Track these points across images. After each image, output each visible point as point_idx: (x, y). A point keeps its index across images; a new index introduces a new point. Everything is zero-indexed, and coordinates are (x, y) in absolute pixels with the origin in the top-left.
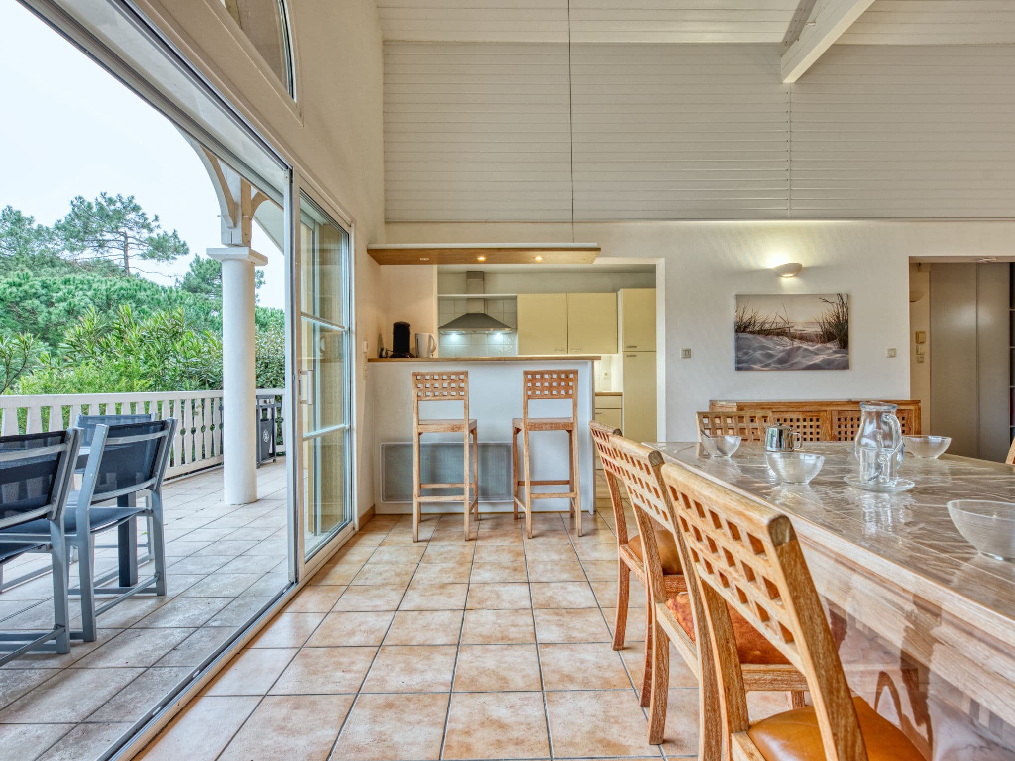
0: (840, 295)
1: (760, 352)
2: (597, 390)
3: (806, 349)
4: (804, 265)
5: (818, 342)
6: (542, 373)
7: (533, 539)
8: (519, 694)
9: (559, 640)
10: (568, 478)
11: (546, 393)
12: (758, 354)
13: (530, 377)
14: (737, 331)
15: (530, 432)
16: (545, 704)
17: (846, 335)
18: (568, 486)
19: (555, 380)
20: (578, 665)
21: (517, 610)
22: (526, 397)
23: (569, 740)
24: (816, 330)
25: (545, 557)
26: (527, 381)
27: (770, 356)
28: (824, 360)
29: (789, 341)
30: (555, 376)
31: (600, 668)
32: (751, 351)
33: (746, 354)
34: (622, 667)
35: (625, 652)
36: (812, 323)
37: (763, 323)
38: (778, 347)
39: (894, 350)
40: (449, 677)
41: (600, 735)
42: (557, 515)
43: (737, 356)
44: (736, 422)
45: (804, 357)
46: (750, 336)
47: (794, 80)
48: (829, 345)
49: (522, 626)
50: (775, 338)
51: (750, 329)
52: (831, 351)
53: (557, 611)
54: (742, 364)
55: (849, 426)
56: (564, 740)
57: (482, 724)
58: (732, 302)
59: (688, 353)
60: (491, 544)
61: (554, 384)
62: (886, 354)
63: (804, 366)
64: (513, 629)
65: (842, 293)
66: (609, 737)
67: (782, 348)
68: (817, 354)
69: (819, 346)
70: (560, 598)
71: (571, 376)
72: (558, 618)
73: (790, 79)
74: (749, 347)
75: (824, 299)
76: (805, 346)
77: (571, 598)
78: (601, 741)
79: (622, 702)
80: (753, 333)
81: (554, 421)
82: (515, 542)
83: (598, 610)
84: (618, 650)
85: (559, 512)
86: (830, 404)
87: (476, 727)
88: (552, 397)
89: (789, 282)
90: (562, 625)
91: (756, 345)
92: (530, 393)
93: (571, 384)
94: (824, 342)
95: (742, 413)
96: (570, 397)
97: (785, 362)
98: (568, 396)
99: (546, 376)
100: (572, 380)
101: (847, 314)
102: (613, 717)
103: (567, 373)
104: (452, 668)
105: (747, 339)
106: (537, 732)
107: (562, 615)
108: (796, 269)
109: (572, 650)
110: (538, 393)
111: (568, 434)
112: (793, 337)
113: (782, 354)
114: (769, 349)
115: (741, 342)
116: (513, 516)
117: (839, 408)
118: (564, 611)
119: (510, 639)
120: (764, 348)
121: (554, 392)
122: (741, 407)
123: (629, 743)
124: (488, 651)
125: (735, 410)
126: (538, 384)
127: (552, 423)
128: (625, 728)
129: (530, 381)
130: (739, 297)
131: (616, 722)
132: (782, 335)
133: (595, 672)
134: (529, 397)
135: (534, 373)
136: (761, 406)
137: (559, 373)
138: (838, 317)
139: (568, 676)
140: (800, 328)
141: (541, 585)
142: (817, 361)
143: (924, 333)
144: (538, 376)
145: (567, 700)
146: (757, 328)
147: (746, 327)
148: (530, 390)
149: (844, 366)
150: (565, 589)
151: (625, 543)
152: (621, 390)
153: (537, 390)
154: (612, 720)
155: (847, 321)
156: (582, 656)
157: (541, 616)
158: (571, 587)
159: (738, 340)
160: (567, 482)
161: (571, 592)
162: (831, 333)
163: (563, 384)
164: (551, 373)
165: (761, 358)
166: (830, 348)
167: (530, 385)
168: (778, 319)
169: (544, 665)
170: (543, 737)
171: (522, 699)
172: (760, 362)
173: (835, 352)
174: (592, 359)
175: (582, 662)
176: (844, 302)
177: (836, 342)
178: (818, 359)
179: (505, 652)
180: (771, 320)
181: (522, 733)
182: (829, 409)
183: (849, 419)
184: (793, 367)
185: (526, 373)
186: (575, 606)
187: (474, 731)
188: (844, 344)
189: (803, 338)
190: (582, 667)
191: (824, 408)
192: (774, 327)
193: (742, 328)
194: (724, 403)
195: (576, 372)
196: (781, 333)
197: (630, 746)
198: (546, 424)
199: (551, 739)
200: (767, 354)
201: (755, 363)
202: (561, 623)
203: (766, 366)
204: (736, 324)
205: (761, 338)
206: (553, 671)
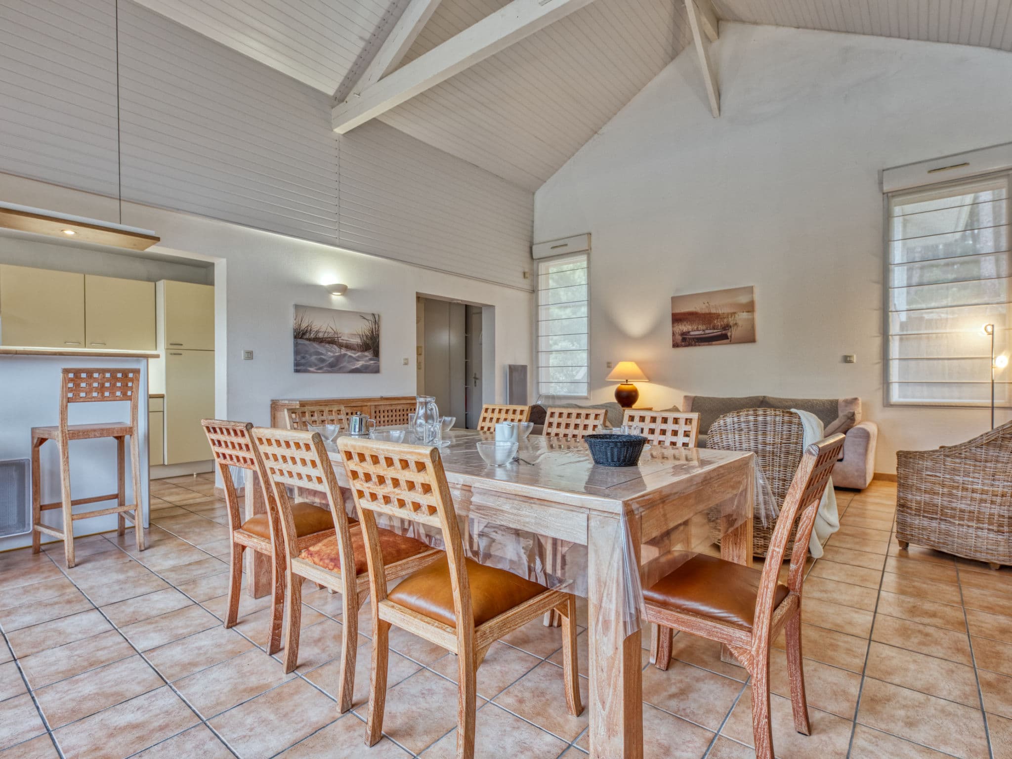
0: (373, 315)
1: (315, 357)
2: (151, 392)
3: (350, 356)
4: (349, 287)
5: (358, 351)
6: (90, 372)
7: (77, 568)
8: (142, 697)
9: (166, 641)
10: (115, 491)
11: (95, 394)
12: (313, 358)
13: (71, 375)
14: (295, 337)
15: (70, 442)
16: (175, 692)
17: (378, 346)
18: (116, 500)
19: (108, 380)
20: (196, 651)
21: (95, 637)
22: (65, 400)
23: (215, 703)
24: (356, 341)
25: (105, 580)
26: (66, 381)
27: (323, 361)
28: (362, 366)
29: (337, 349)
30: (108, 375)
31: (219, 646)
32: (307, 356)
33: (303, 358)
34: (241, 637)
35: (238, 626)
36: (355, 335)
37: (318, 332)
38: (329, 353)
39: (407, 359)
40: (39, 721)
41: (242, 687)
42: (100, 537)
43: (295, 360)
44: (299, 417)
45: (349, 362)
46: (307, 342)
47: (342, 133)
48: (366, 354)
49: (111, 646)
50: (327, 346)
51: (307, 336)
52: (367, 358)
53: (148, 621)
54: (300, 367)
55: (382, 417)
56: (209, 705)
57: (111, 735)
58: (292, 311)
59: (250, 355)
60: (11, 587)
61: (107, 385)
62: (403, 362)
63: (349, 369)
64: (101, 653)
65: (375, 313)
66: (251, 685)
67: (332, 354)
68: (358, 361)
69: (359, 354)
70: (147, 610)
71: (131, 375)
72: (153, 625)
73: (340, 130)
74: (306, 352)
75: (363, 317)
76: (349, 353)
77: (161, 605)
78: (245, 690)
79: (251, 660)
80: (309, 340)
81: (103, 427)
82: (49, 577)
83: (196, 605)
84: (231, 627)
85: (100, 534)
86: (369, 400)
87: (104, 740)
88: (103, 399)
89: (337, 298)
90: (162, 630)
91: (312, 350)
92: (70, 395)
93: (130, 384)
94: (363, 351)
95: (304, 409)
96: (130, 398)
97: (334, 366)
98: (125, 397)
99: (96, 375)
100: (132, 380)
101: (378, 330)
102: (249, 672)
103: (125, 372)
104: (36, 712)
105: (304, 345)
106: (179, 712)
107: (156, 622)
108: (343, 289)
109: (183, 644)
110: (83, 395)
111: (116, 441)
112: (341, 346)
113: (332, 359)
114: (322, 354)
115: (300, 347)
116: (31, 551)
117: (376, 403)
118: (157, 619)
119: (102, 662)
120: (318, 353)
121: (107, 394)
122: (303, 404)
123: (270, 680)
124: (77, 682)
125: (298, 407)
126: (83, 385)
127: (103, 430)
128: (262, 674)
129: (71, 380)
130: (297, 307)
131: (252, 674)
132: (332, 343)
133: (215, 650)
134: (69, 400)
135: (77, 372)
136: (318, 403)
137: (113, 372)
138: (372, 332)
139: (189, 664)
140: (346, 338)
141: (116, 605)
142: (358, 366)
143: (421, 347)
144: (84, 375)
145: (198, 680)
146: (312, 336)
147: (304, 334)
148: (70, 392)
149: (377, 370)
150: (149, 600)
151: (238, 528)
152: (162, 391)
153: (83, 391)
154: (248, 674)
155: (378, 335)
156: (197, 645)
157: (130, 632)
158: (155, 597)
159: (296, 345)
160: (115, 496)
161: (157, 601)
162: (368, 344)
163: (119, 384)
164: (103, 371)
165: (316, 362)
166: (366, 356)
167: (71, 385)
168: (330, 330)
169: (157, 666)
170: (188, 712)
171: (147, 699)
172: (316, 365)
173: (371, 360)
174: (146, 357)
175: (199, 648)
176: (376, 320)
177: (371, 351)
178: (359, 364)
179: (103, 674)
180: (323, 329)
181: (162, 721)
182: (369, 404)
183: (381, 412)
184: (341, 370)
185: (66, 371)
186: (169, 610)
187: (104, 744)
188: (376, 354)
189: (348, 347)
190: (201, 652)
191: (366, 404)
192: (326, 335)
193: (300, 335)
194: (287, 402)
195: (137, 372)
196: (332, 341)
197: (271, 682)
198: (95, 430)
199: (196, 711)
200: (321, 358)
201: (311, 366)
202: (160, 628)
203: (320, 369)
204: (295, 330)
205: (316, 345)
206: (172, 666)
